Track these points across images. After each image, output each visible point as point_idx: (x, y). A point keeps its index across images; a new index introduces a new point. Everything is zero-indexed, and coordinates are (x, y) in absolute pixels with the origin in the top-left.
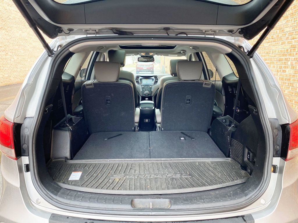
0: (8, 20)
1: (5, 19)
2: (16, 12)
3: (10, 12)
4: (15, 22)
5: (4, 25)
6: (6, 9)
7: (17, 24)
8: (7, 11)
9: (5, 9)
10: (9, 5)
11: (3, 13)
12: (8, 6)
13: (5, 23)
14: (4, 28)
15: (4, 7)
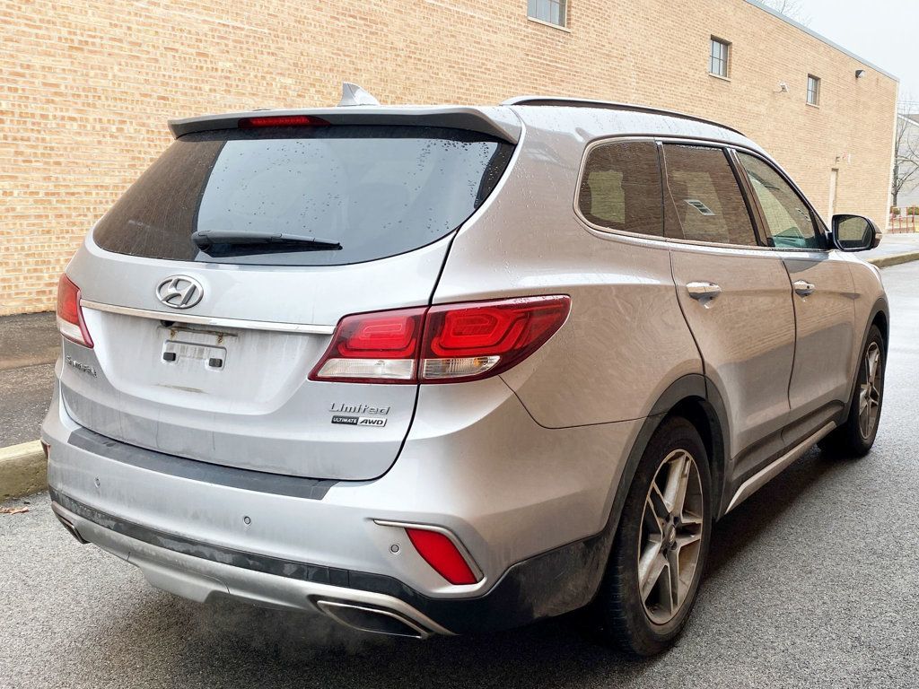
0: (481, 75)
1: (472, 73)
2: (509, 48)
3: (492, 48)
4: (504, 78)
5: (467, 90)
6: (479, 43)
7: (508, 83)
8: (481, 49)
9: (475, 42)
10: (491, 29)
11: (469, 54)
12: (488, 31)
13: (472, 86)
14: (467, 99)
15: (472, 36)
